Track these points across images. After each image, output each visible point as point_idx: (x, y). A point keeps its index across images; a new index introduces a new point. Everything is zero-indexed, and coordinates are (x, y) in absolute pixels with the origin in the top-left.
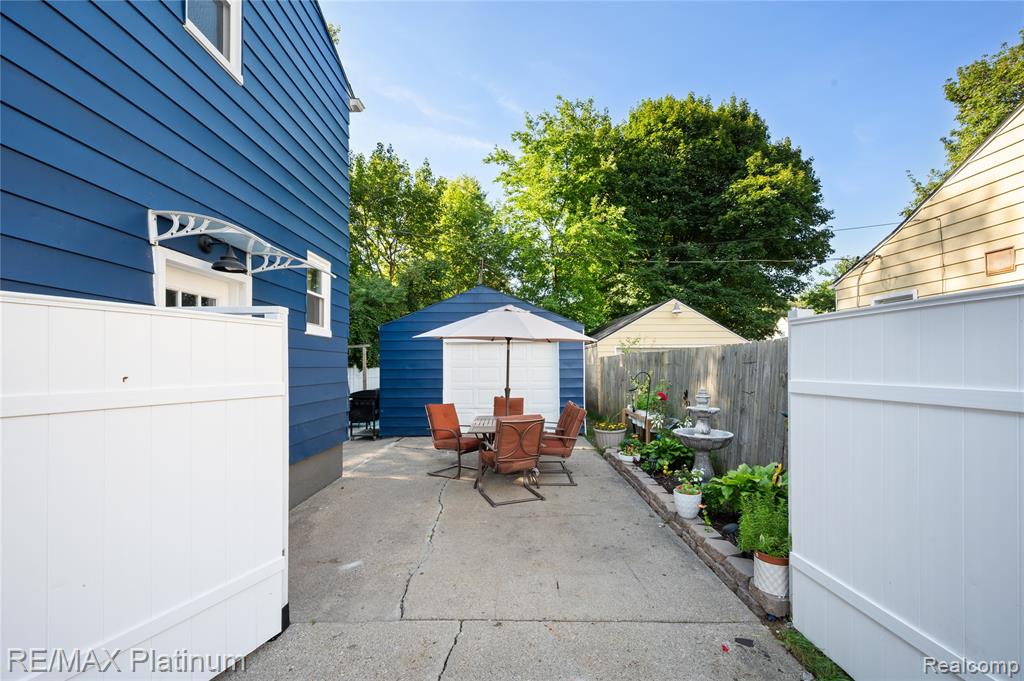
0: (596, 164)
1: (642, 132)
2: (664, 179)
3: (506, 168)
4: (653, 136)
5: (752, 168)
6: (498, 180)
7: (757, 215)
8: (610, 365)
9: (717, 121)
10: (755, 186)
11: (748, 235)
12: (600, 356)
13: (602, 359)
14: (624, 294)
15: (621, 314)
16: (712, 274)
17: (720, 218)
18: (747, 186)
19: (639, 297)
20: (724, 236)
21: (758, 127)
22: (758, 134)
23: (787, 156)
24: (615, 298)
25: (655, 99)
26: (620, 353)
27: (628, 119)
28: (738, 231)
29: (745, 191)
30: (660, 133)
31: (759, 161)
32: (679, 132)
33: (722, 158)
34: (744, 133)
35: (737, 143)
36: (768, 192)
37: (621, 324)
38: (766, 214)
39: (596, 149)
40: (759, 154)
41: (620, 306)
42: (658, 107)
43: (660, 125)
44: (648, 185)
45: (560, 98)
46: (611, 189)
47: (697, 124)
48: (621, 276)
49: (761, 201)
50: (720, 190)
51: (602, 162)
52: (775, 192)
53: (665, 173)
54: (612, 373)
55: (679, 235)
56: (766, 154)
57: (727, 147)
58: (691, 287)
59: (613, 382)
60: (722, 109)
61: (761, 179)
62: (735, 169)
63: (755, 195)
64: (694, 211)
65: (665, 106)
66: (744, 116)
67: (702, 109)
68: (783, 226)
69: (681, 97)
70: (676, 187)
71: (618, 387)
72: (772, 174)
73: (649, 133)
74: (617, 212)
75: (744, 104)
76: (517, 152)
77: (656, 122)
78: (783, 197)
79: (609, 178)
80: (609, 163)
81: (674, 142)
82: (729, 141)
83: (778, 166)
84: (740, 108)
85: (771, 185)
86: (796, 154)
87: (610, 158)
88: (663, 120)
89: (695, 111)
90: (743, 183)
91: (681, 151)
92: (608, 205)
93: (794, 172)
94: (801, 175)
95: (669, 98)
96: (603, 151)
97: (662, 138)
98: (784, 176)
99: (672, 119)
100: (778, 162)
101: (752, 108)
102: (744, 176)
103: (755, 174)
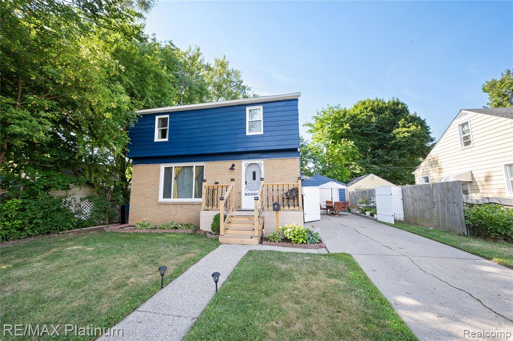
0: (342, 126)
1: (359, 112)
2: (368, 129)
3: (310, 128)
4: (363, 114)
5: (401, 125)
6: (307, 132)
7: (403, 142)
8: (352, 194)
9: (387, 108)
10: (402, 132)
11: (401, 148)
12: (349, 191)
13: (350, 192)
14: (355, 169)
15: (355, 176)
16: (388, 162)
17: (390, 142)
18: (399, 132)
19: (361, 170)
20: (392, 149)
21: (404, 108)
22: (404, 110)
23: (415, 120)
24: (352, 171)
25: (363, 100)
26: (355, 190)
27: (353, 107)
28: (398, 146)
29: (398, 133)
30: (365, 113)
31: (403, 123)
32: (372, 113)
33: (390, 121)
34: (398, 112)
35: (395, 114)
36: (406, 134)
37: (355, 181)
38: (407, 141)
39: (342, 122)
40: (403, 120)
41: (354, 174)
42: (364, 103)
43: (365, 110)
44: (362, 131)
45: (328, 105)
46: (348, 135)
47: (379, 110)
48: (353, 163)
49: (404, 137)
50: (390, 131)
51: (345, 126)
52: (409, 134)
53: (368, 127)
54: (353, 197)
55: (375, 148)
56: (406, 120)
57: (391, 117)
58: (381, 167)
59: (353, 199)
60: (389, 102)
61: (404, 129)
62: (394, 124)
63: (402, 136)
64: (380, 139)
65: (367, 103)
66: (398, 104)
67: (381, 104)
68: (414, 145)
69: (372, 98)
70: (373, 132)
71: (355, 200)
72: (409, 127)
73: (362, 113)
74: (351, 143)
75: (398, 99)
76: (313, 122)
77: (364, 109)
78: (413, 136)
79: (348, 131)
80: (347, 126)
81: (371, 116)
82: (392, 114)
83: (411, 124)
84: (396, 101)
85: (408, 132)
86: (419, 118)
87: (348, 125)
88: (366, 108)
89: (378, 105)
90: (398, 130)
91: (374, 119)
92: (348, 141)
93: (417, 126)
94: (419, 127)
95: (368, 99)
96: (345, 122)
97: (366, 115)
98: (413, 128)
99: (370, 108)
100: (411, 122)
101: (401, 101)
102: (398, 127)
103: (402, 127)
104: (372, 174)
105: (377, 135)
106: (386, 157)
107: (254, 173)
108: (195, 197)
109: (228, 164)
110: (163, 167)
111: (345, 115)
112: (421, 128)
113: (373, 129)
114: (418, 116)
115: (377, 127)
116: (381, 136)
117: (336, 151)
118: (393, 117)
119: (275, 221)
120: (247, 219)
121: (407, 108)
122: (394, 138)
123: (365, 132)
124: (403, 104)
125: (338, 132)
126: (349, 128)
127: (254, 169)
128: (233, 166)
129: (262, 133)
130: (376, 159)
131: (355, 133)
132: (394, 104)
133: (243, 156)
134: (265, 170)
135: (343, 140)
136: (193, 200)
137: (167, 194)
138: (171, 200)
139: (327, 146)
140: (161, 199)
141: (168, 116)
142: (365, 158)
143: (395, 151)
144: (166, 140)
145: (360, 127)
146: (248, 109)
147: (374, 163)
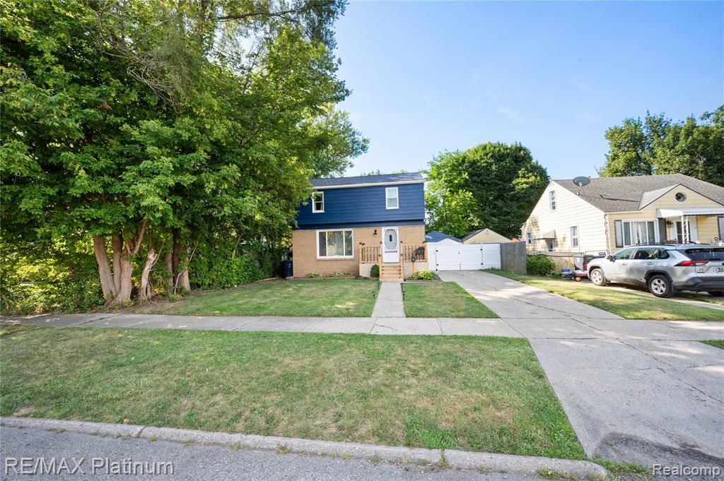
0: (460, 174)
1: (478, 158)
2: (487, 178)
4: (483, 161)
5: (521, 175)
10: (521, 182)
14: (473, 221)
17: (509, 193)
18: (519, 182)
19: (479, 223)
20: (511, 200)
21: (526, 154)
22: (527, 157)
23: (535, 169)
24: (469, 223)
25: (484, 143)
27: (473, 150)
28: (516, 198)
29: (517, 184)
30: (485, 160)
31: (523, 172)
32: (493, 160)
33: (510, 169)
34: (519, 159)
36: (525, 186)
37: (470, 236)
38: (525, 193)
39: (460, 170)
40: (523, 169)
42: (485, 148)
43: (485, 157)
44: (481, 180)
45: (446, 150)
46: (465, 186)
47: (499, 157)
48: (471, 215)
49: (523, 189)
50: (510, 181)
51: (463, 174)
52: (528, 185)
53: (488, 175)
56: (527, 169)
57: (512, 165)
60: (511, 147)
61: (524, 180)
62: (514, 174)
63: (520, 187)
65: (488, 148)
66: (520, 149)
67: (502, 150)
69: (494, 142)
70: (492, 181)
72: (528, 178)
73: (482, 159)
74: (470, 194)
75: (520, 144)
76: (429, 168)
77: (484, 155)
78: (531, 187)
79: (466, 180)
80: (465, 176)
81: (491, 164)
82: (513, 162)
83: (530, 174)
84: (519, 146)
85: (526, 183)
86: (540, 167)
87: (466, 174)
88: (487, 154)
89: (499, 151)
90: (518, 180)
91: (494, 167)
92: (466, 191)
93: (536, 176)
94: (539, 178)
95: (490, 143)
96: (464, 170)
97: (486, 162)
98: (532, 179)
99: (490, 155)
100: (531, 171)
101: (524, 145)
102: (518, 177)
103: (522, 177)
104: (487, 229)
105: (497, 184)
106: (505, 209)
107: (391, 236)
108: (346, 255)
109: (371, 230)
110: (318, 232)
111: (464, 161)
112: (541, 178)
113: (492, 179)
114: (539, 164)
115: (496, 176)
116: (501, 186)
117: (454, 203)
118: (515, 165)
119: (412, 269)
120: (393, 268)
121: (529, 155)
122: (513, 189)
123: (485, 181)
124: (525, 150)
125: (456, 181)
126: (467, 177)
127: (391, 233)
128: (375, 231)
129: (398, 208)
130: (495, 211)
131: (474, 182)
132: (517, 148)
133: (383, 224)
134: (399, 234)
135: (461, 191)
136: (345, 257)
137: (323, 253)
138: (327, 257)
139: (444, 197)
140: (319, 257)
141: (322, 192)
142: (483, 210)
143: (514, 202)
144: (322, 211)
145: (479, 175)
146: (387, 189)
147: (493, 215)
